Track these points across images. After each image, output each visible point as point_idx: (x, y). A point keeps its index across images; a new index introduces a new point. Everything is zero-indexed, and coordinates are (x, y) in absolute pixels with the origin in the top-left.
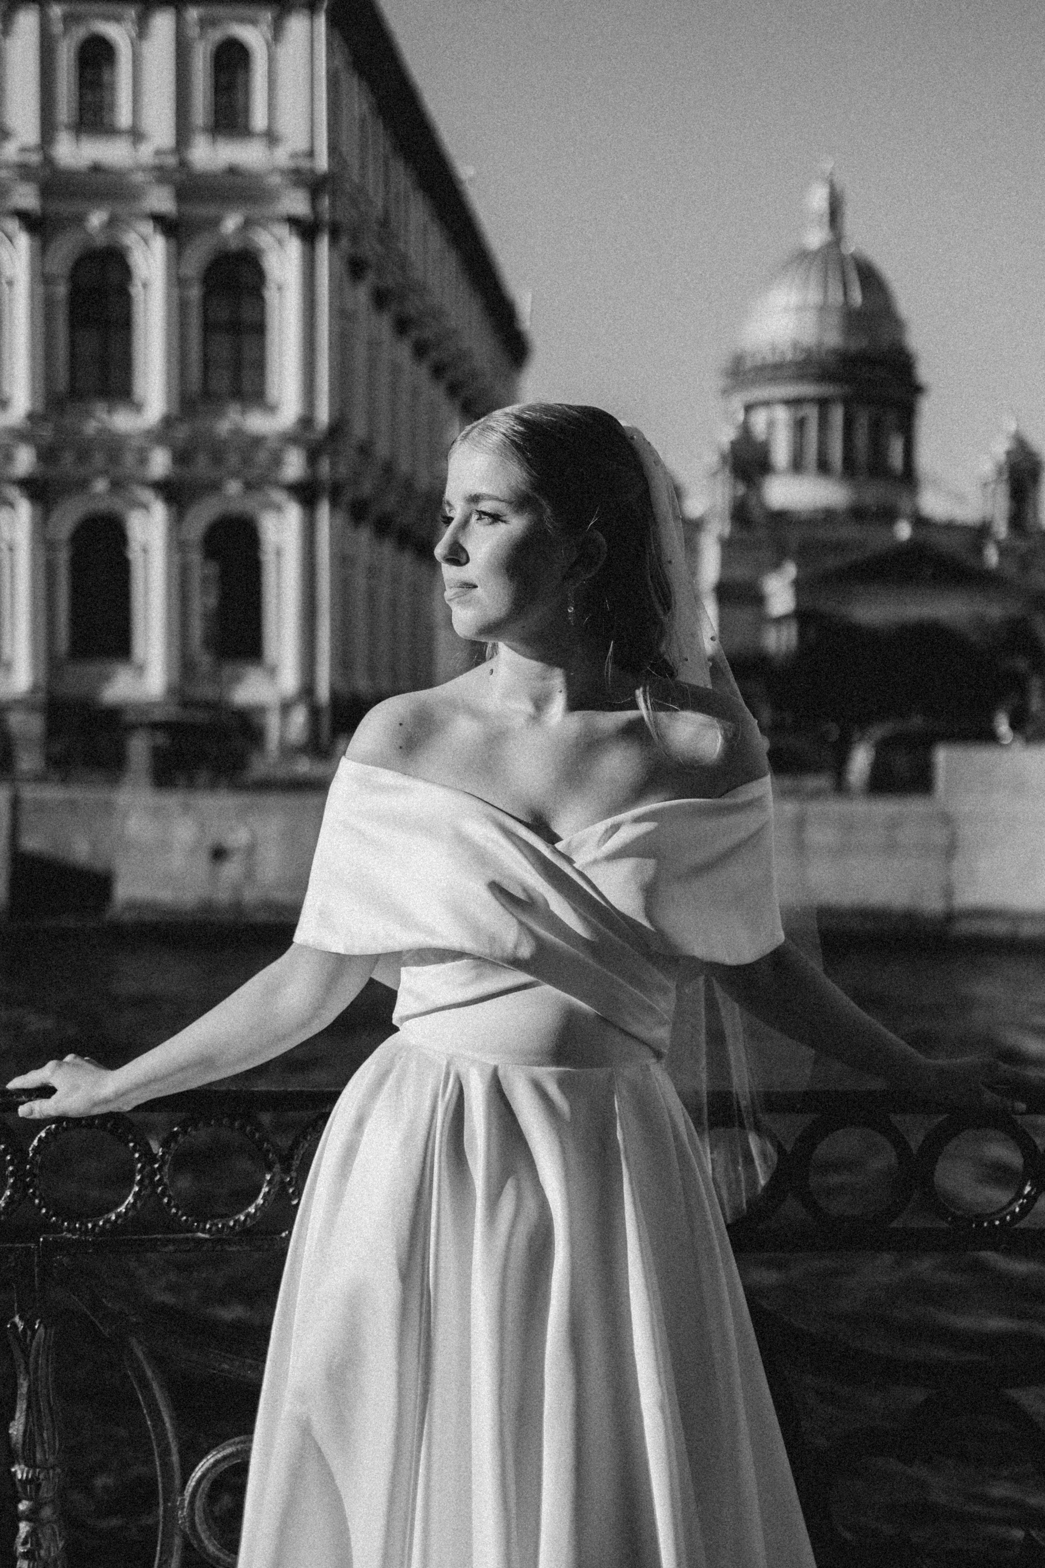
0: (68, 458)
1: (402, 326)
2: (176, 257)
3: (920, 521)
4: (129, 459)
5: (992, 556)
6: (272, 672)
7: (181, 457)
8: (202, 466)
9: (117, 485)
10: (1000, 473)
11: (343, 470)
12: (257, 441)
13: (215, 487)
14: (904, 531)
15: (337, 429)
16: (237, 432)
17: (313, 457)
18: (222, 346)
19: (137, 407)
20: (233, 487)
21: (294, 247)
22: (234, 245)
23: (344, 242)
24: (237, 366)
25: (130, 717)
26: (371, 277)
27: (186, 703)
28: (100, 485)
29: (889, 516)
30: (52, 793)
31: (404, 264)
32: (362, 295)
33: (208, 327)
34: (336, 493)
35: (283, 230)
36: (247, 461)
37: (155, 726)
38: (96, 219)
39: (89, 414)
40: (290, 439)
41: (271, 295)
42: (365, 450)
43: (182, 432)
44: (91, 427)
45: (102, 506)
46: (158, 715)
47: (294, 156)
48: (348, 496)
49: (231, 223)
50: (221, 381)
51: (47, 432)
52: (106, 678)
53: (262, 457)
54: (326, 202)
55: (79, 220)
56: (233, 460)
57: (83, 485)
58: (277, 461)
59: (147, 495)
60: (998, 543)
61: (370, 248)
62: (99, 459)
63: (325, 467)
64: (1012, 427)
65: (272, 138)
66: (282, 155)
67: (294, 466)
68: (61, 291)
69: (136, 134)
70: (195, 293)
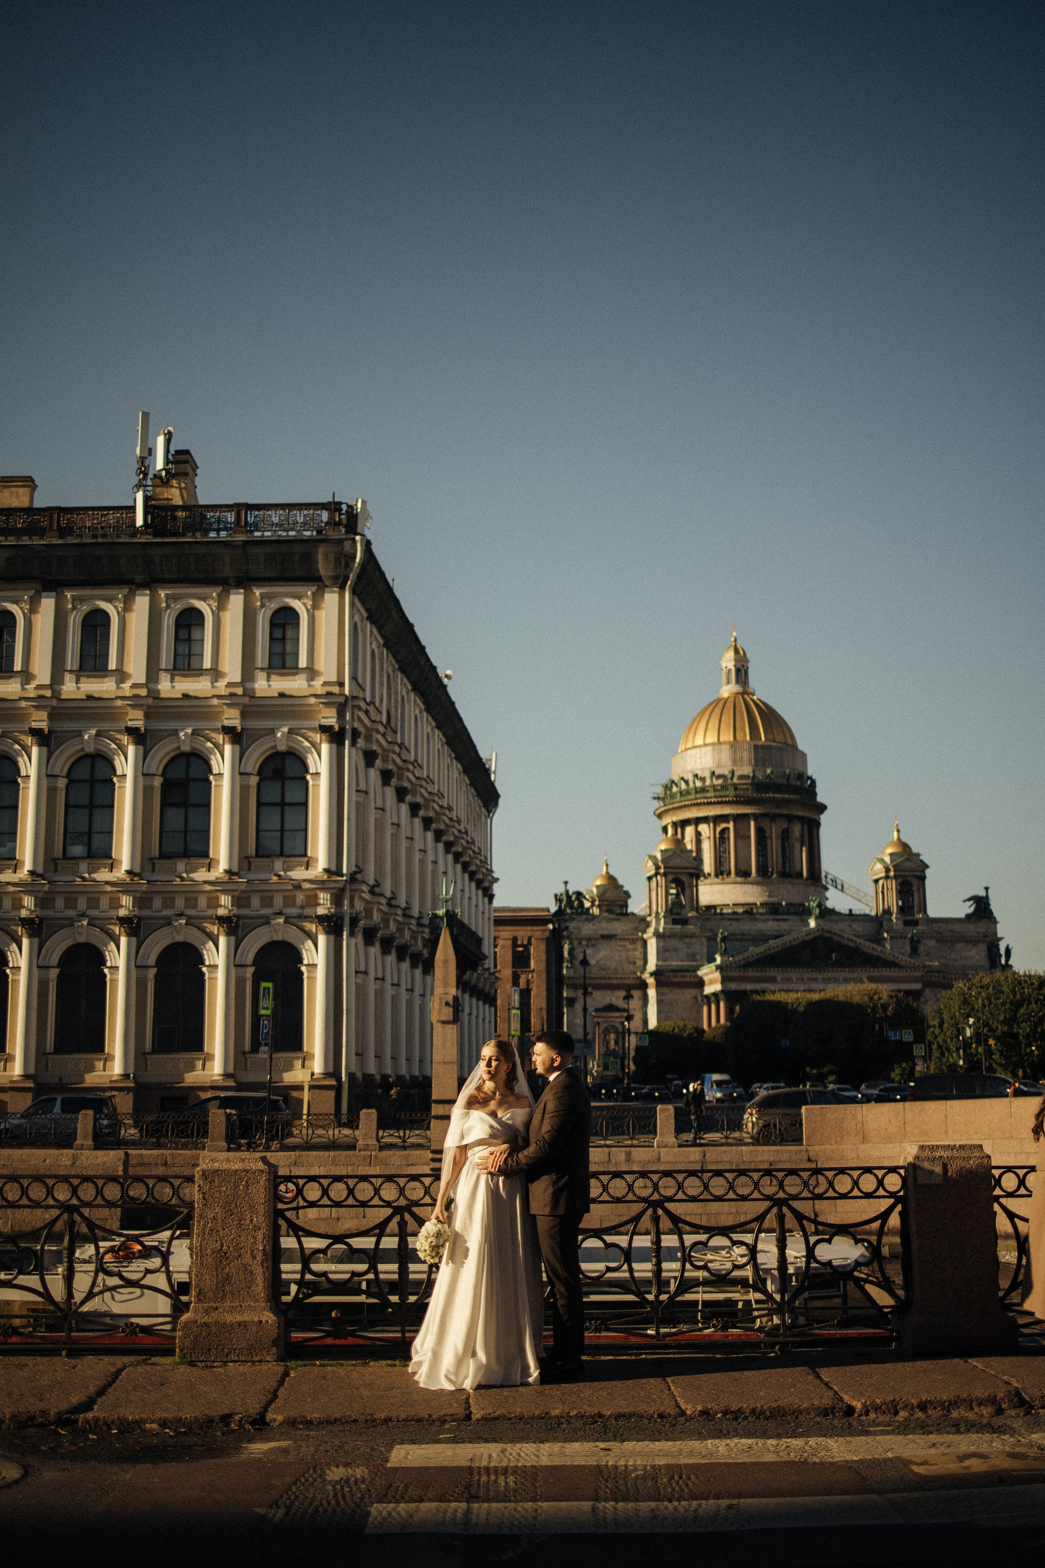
0: (158, 902)
2: (240, 758)
3: (825, 913)
4: (202, 904)
5: (885, 943)
6: (306, 1059)
7: (239, 900)
8: (256, 907)
9: (193, 922)
11: (359, 906)
12: (297, 886)
13: (265, 922)
14: (811, 923)
15: (357, 873)
17: (337, 900)
18: (272, 820)
19: (211, 863)
20: (278, 922)
21: (325, 748)
22: (283, 747)
23: (363, 743)
24: (281, 833)
26: (379, 763)
28: (180, 924)
29: (800, 912)
32: (373, 776)
33: (262, 804)
34: (354, 925)
35: (318, 737)
36: (289, 901)
38: (183, 733)
39: (172, 870)
40: (321, 884)
45: (182, 937)
46: (222, 1091)
47: (327, 684)
48: (362, 926)
49: (280, 731)
50: (269, 843)
53: (300, 897)
54: (348, 716)
55: (173, 734)
56: (278, 901)
57: (167, 923)
58: (312, 901)
59: (215, 929)
61: (379, 744)
62: (180, 905)
63: (345, 905)
65: (312, 672)
66: (318, 685)
67: (324, 905)
68: (158, 782)
69: (216, 673)
70: (254, 780)
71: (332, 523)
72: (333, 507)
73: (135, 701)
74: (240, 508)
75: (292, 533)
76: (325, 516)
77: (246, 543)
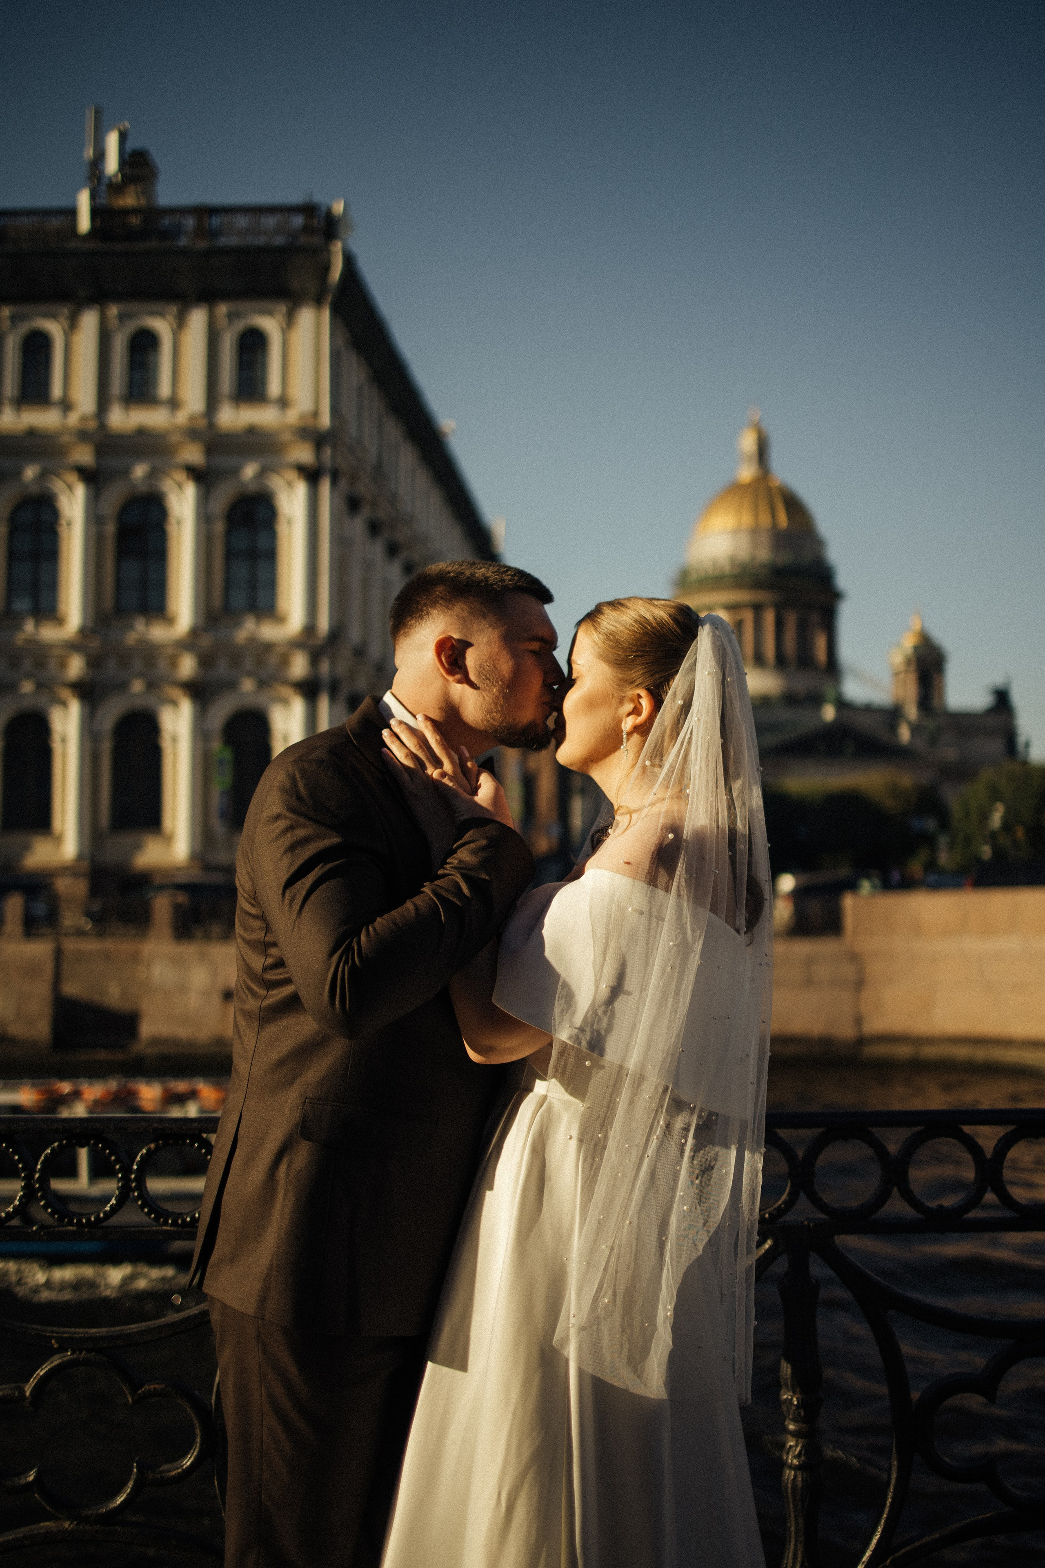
0: (112, 665)
1: (392, 550)
2: (204, 499)
3: (842, 705)
4: (162, 664)
5: (905, 734)
7: (206, 661)
8: (222, 668)
9: (152, 685)
10: (908, 662)
11: (341, 669)
12: (268, 647)
13: (232, 685)
14: (829, 713)
15: (336, 635)
16: (253, 640)
17: (315, 661)
18: (241, 571)
19: (170, 620)
20: (248, 685)
21: (301, 489)
22: (253, 488)
23: (343, 484)
24: (253, 585)
25: (158, 880)
26: (366, 512)
27: (207, 868)
28: (137, 686)
29: (816, 700)
30: (91, 945)
31: (394, 499)
32: (357, 526)
33: (230, 555)
34: (334, 690)
35: (292, 475)
36: (260, 662)
37: (179, 887)
38: (140, 471)
39: (130, 627)
40: (296, 644)
41: (282, 528)
42: (360, 652)
43: (206, 641)
44: (131, 638)
45: (139, 703)
46: (182, 879)
47: (302, 417)
48: (344, 691)
49: (249, 471)
50: (239, 598)
51: (95, 644)
52: (138, 847)
53: (273, 660)
54: (328, 452)
55: (126, 472)
56: (248, 663)
57: (123, 686)
58: (285, 661)
59: (176, 693)
60: (910, 723)
61: (364, 488)
62: (138, 665)
63: (325, 667)
64: (916, 624)
65: (284, 402)
66: (292, 416)
67: (299, 667)
68: (110, 529)
69: (174, 403)
70: (219, 528)
71: (307, 229)
72: (309, 210)
73: (83, 435)
74: (204, 212)
75: (262, 241)
76: (298, 221)
77: (210, 253)
